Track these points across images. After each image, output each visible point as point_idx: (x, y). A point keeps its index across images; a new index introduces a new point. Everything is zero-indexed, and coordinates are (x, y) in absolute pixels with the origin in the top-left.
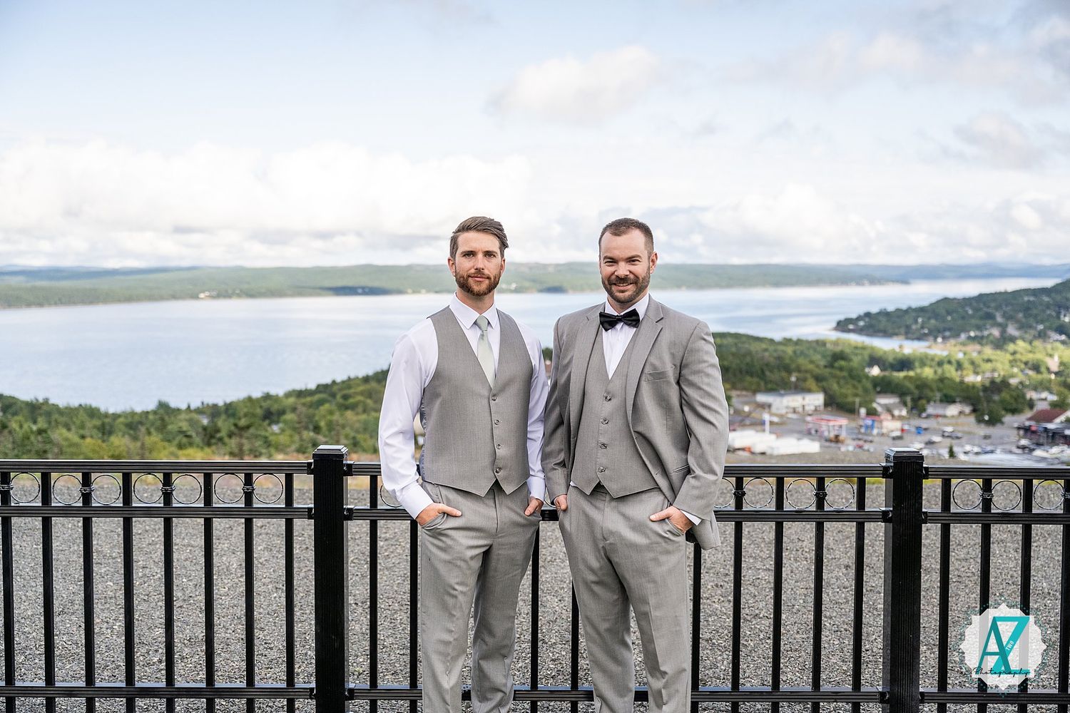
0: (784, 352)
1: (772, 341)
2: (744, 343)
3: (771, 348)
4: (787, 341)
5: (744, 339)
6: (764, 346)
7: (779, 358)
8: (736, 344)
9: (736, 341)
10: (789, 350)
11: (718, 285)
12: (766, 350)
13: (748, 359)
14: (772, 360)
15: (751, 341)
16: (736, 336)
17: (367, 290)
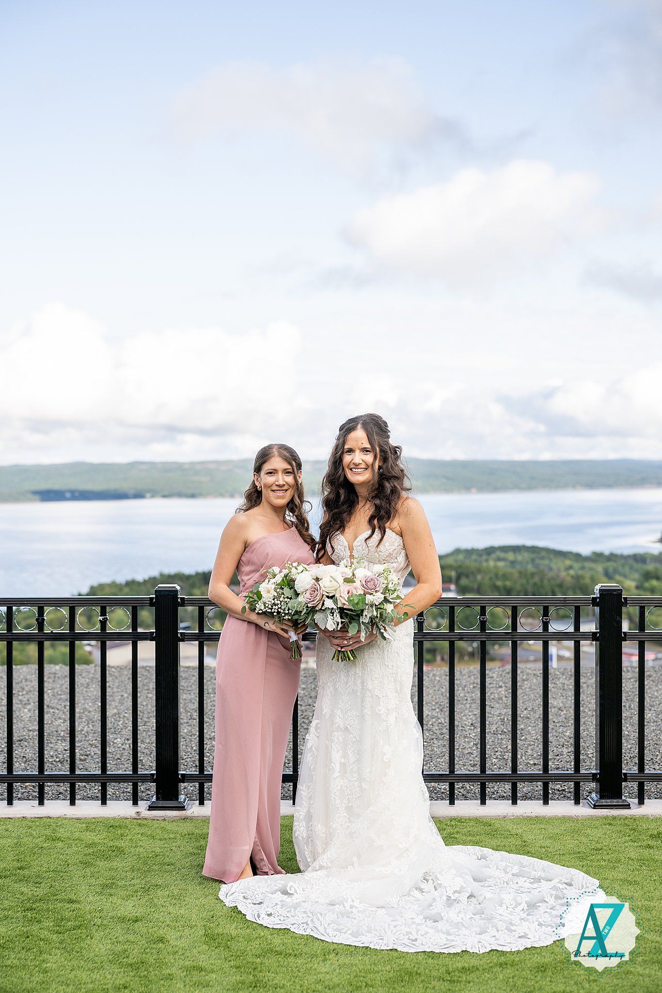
0: (591, 569)
1: (578, 556)
2: (542, 558)
3: (576, 566)
4: (597, 557)
5: (543, 554)
6: (568, 562)
7: (578, 578)
8: (533, 560)
9: (534, 556)
10: (600, 568)
11: (517, 487)
12: (570, 567)
13: (536, 579)
14: (569, 579)
15: (552, 556)
16: (534, 549)
17: (77, 494)
